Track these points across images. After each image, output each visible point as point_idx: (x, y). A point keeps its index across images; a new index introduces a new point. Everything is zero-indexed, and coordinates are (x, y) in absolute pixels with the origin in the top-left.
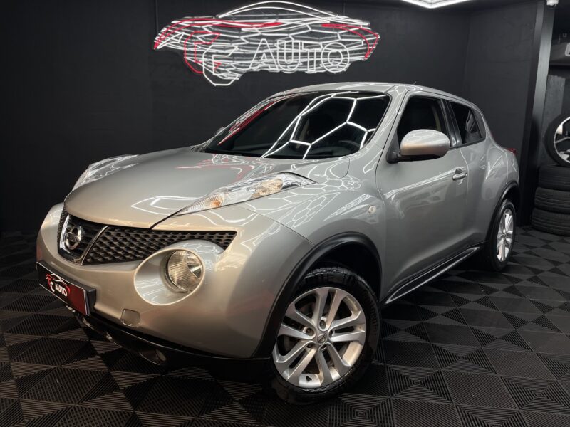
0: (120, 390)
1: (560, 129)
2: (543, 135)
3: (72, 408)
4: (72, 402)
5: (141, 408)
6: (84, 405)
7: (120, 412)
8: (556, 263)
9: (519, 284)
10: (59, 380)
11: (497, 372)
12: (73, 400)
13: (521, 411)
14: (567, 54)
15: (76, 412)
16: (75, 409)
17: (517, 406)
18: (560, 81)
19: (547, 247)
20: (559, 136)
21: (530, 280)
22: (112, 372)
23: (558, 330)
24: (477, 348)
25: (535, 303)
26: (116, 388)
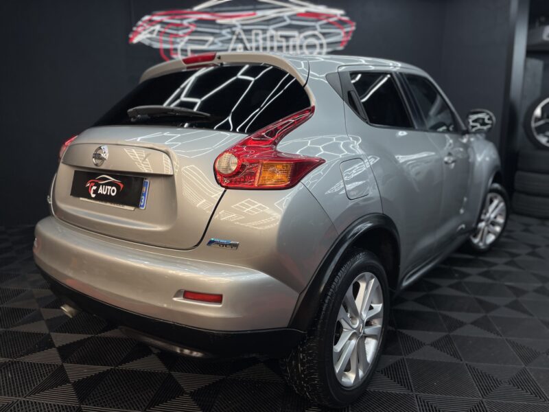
0: (70, 383)
1: (538, 112)
2: (521, 119)
3: (19, 402)
4: (19, 396)
5: (87, 402)
6: (32, 399)
7: (66, 406)
8: (534, 247)
9: (494, 268)
10: (11, 373)
11: (463, 359)
12: (21, 394)
13: (484, 400)
14: (545, 37)
15: (22, 406)
16: (21, 403)
17: (480, 395)
18: (537, 64)
19: (526, 230)
20: (537, 119)
21: (506, 264)
22: (65, 365)
23: (531, 315)
24: (444, 334)
25: (510, 287)
26: (66, 381)
